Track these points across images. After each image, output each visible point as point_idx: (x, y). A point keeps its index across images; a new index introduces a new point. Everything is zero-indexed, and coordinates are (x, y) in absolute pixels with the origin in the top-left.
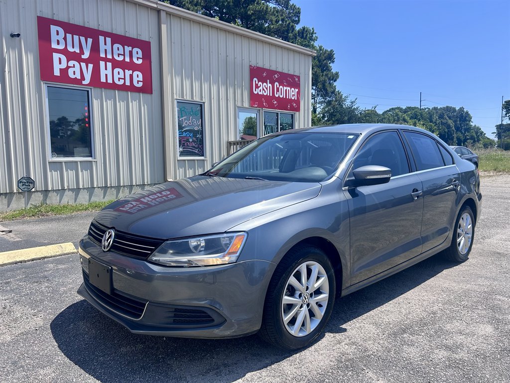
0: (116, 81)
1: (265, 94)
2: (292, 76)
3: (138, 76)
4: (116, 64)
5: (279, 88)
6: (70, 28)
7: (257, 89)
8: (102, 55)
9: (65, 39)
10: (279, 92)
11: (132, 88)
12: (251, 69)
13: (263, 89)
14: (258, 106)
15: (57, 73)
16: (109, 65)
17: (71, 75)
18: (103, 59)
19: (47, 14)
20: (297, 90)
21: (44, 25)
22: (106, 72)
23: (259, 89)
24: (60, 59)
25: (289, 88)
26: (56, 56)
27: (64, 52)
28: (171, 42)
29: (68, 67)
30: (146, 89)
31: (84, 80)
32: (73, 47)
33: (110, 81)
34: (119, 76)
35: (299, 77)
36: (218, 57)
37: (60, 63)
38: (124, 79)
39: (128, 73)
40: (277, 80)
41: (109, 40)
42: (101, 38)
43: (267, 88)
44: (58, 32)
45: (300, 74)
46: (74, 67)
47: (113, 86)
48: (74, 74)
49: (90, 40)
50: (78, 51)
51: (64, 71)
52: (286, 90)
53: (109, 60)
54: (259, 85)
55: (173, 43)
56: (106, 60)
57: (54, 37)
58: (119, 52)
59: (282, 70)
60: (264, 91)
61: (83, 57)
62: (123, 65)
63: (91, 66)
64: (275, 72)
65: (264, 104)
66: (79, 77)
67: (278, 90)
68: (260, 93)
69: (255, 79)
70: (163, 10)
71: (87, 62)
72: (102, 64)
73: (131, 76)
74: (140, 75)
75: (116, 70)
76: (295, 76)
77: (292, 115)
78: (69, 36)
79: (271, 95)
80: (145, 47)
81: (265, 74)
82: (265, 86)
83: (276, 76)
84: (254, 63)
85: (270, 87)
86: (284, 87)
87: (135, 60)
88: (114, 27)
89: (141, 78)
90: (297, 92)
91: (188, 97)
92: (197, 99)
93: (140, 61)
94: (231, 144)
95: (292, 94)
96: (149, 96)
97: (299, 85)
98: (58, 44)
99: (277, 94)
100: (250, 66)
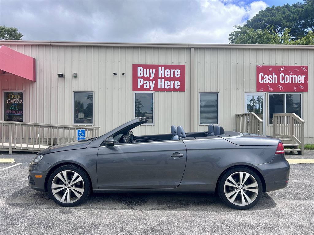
0: (166, 87)
1: (270, 82)
2: (300, 68)
3: (177, 84)
4: (166, 79)
6: (146, 67)
7: (263, 80)
8: (160, 76)
9: (143, 72)
10: (284, 79)
11: (174, 90)
12: (257, 68)
13: (269, 79)
14: (264, 91)
15: (139, 87)
16: (163, 80)
17: (145, 87)
19: (137, 63)
21: (135, 67)
22: (161, 84)
23: (265, 80)
24: (141, 81)
25: (296, 76)
26: (139, 80)
27: (143, 77)
28: (198, 63)
29: (144, 84)
30: (182, 89)
31: (151, 88)
32: (147, 75)
33: (163, 87)
34: (168, 85)
35: (307, 67)
36: (231, 65)
37: (141, 83)
38: (170, 86)
39: (172, 82)
40: (282, 72)
41: (163, 68)
42: (160, 68)
43: (272, 79)
44: (140, 69)
45: (308, 64)
46: (146, 83)
47: (164, 90)
48: (146, 86)
49: (154, 70)
50: (149, 76)
51: (142, 86)
52: (292, 78)
53: (163, 78)
54: (265, 77)
55: (199, 63)
56: (161, 78)
57: (139, 72)
58: (168, 73)
59: (289, 64)
61: (151, 78)
62: (170, 79)
63: (154, 82)
64: (281, 67)
65: (270, 89)
66: (148, 88)
67: (283, 78)
68: (265, 82)
69: (261, 74)
70: (193, 47)
71: (152, 80)
72: (159, 80)
73: (174, 84)
74: (179, 82)
75: (166, 82)
76: (302, 66)
77: (300, 94)
78: (145, 70)
79: (276, 82)
80: (182, 68)
81: (270, 70)
82: (270, 77)
83: (282, 69)
84: (260, 64)
85: (275, 77)
86: (290, 76)
87: (176, 76)
88: (166, 61)
89: (179, 84)
90: (304, 78)
91: (208, 90)
92: (214, 91)
93: (179, 76)
94: (238, 116)
95: (299, 79)
96: (183, 92)
97: (307, 72)
98: (140, 74)
99: (282, 81)
100: (257, 66)
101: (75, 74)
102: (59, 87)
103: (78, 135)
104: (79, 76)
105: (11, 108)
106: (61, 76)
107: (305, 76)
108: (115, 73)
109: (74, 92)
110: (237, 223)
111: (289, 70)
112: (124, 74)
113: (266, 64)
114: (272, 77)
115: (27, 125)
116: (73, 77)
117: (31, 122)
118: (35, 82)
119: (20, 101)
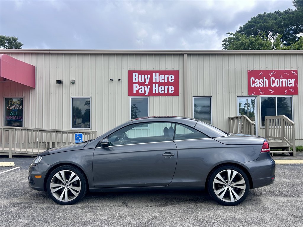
0: (161, 92)
1: (262, 86)
2: (289, 72)
3: (171, 89)
4: (160, 84)
5: (275, 81)
6: (141, 73)
7: (254, 84)
8: (154, 81)
9: (139, 77)
10: (275, 83)
11: (168, 94)
12: (248, 72)
13: (260, 83)
14: (256, 94)
15: (135, 92)
16: (157, 85)
17: (140, 92)
18: (154, 83)
19: (132, 69)
20: (294, 80)
21: (130, 73)
22: (156, 89)
23: (256, 84)
24: (136, 86)
25: (286, 80)
27: (138, 83)
29: (139, 89)
30: (176, 93)
31: (146, 93)
32: (142, 80)
33: (157, 92)
34: (162, 89)
35: (296, 71)
36: (223, 70)
37: (136, 88)
38: (164, 90)
39: (166, 87)
40: (273, 76)
41: (158, 74)
42: (154, 74)
43: (263, 83)
44: (136, 75)
45: (297, 68)
46: (142, 88)
47: (159, 95)
48: (142, 91)
49: (149, 76)
50: (144, 82)
51: (138, 91)
52: (282, 82)
53: (157, 83)
54: (256, 81)
55: (192, 69)
57: (134, 77)
58: (162, 78)
59: (279, 68)
60: (260, 85)
61: (146, 84)
62: (164, 84)
63: (149, 87)
64: (272, 71)
65: (261, 92)
68: (256, 86)
69: (252, 78)
70: (186, 54)
71: (147, 85)
72: (154, 85)
73: (168, 89)
74: (173, 87)
75: (161, 87)
76: (292, 70)
77: (291, 97)
79: (267, 86)
80: (176, 73)
81: (261, 74)
82: (261, 81)
83: (272, 73)
84: (251, 69)
85: (266, 81)
86: (280, 80)
87: (170, 81)
88: (160, 67)
89: (173, 89)
90: (294, 81)
91: (201, 95)
92: (207, 95)
93: (173, 81)
94: (230, 119)
95: (289, 83)
96: (177, 97)
97: (297, 76)
98: (136, 80)
99: (273, 85)
100: (248, 71)
101: (73, 80)
102: (57, 93)
103: (76, 139)
104: (77, 82)
105: (11, 113)
106: (59, 82)
107: (295, 80)
108: (112, 79)
109: (72, 98)
110: (225, 217)
111: (279, 74)
112: (120, 80)
113: (257, 69)
114: (262, 81)
115: (27, 130)
116: (71, 84)
117: (30, 127)
118: (35, 88)
119: (20, 107)
